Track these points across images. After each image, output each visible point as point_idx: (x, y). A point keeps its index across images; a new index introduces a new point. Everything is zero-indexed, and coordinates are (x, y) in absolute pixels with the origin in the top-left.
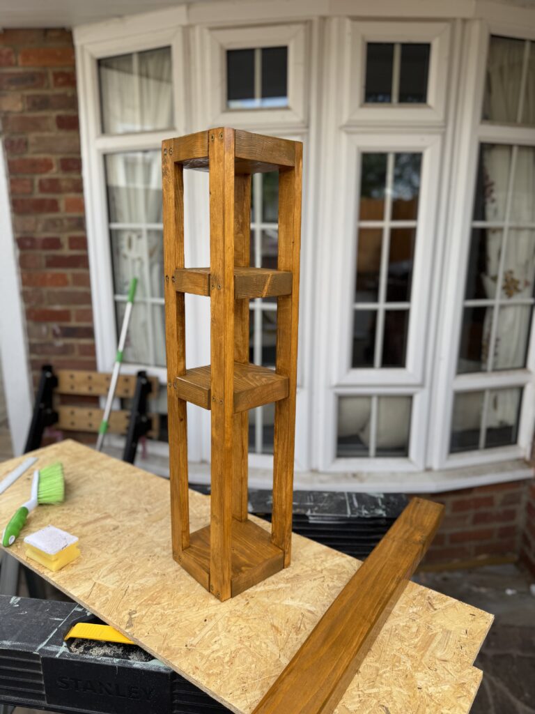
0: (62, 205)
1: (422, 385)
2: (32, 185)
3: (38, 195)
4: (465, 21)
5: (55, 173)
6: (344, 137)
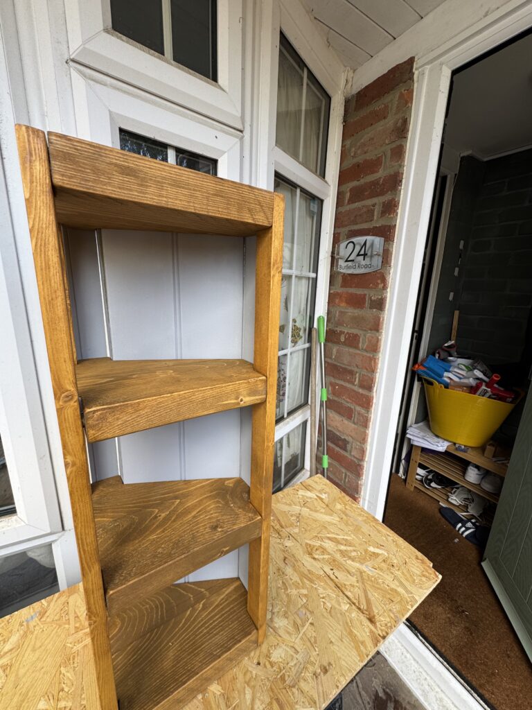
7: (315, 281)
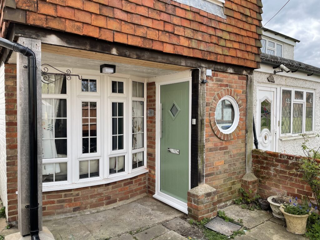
1: (126, 153)
4: (128, 78)
6: (109, 99)
7: (143, 118)
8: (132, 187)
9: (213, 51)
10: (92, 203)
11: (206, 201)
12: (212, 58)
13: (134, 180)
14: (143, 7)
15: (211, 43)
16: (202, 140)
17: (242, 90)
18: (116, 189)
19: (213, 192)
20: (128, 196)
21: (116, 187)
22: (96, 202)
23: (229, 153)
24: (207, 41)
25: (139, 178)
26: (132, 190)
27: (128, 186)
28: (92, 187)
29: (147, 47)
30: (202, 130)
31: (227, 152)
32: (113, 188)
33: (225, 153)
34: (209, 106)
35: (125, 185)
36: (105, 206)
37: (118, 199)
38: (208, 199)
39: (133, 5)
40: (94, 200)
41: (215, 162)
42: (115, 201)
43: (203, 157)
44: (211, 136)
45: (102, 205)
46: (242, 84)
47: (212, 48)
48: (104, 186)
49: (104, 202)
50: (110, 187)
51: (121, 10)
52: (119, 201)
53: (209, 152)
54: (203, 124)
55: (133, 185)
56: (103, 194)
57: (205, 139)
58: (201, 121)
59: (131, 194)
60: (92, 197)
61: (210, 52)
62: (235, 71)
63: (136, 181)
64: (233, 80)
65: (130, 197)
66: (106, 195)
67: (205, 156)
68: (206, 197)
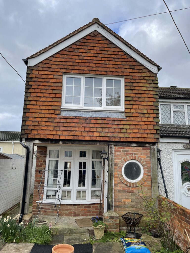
0: (43, 166)
1: (87, 189)
2: (39, 164)
3: (40, 165)
5: (42, 162)
6: (78, 160)
7: (101, 170)
8: (90, 210)
9: (117, 136)
10: (66, 213)
11: (110, 221)
12: (117, 140)
13: (91, 206)
14: (73, 123)
15: (115, 132)
16: (111, 184)
17: (146, 156)
18: (79, 209)
19: (116, 217)
20: (87, 214)
21: (80, 208)
22: (68, 213)
23: (135, 195)
24: (112, 132)
25: (95, 205)
26: (90, 212)
27: (87, 209)
28: (67, 205)
29: (76, 139)
30: (111, 179)
31: (133, 194)
32: (77, 208)
33: (131, 194)
34: (118, 165)
35: (85, 207)
36: (72, 217)
37: (80, 215)
38: (112, 220)
39: (68, 124)
40: (67, 212)
41: (122, 199)
42: (78, 215)
43: (112, 195)
44: (119, 183)
45: (71, 216)
46: (147, 152)
47: (116, 135)
48: (73, 205)
49: (72, 214)
50: (76, 206)
51: (63, 126)
52: (81, 216)
53: (118, 192)
54: (112, 175)
55: (91, 209)
56: (71, 209)
57: (113, 184)
58: (111, 174)
59: (89, 213)
60: (66, 210)
61: (115, 137)
62: (138, 145)
63: (93, 207)
64: (138, 150)
65: (88, 215)
66: (73, 211)
67: (113, 195)
68: (110, 218)
